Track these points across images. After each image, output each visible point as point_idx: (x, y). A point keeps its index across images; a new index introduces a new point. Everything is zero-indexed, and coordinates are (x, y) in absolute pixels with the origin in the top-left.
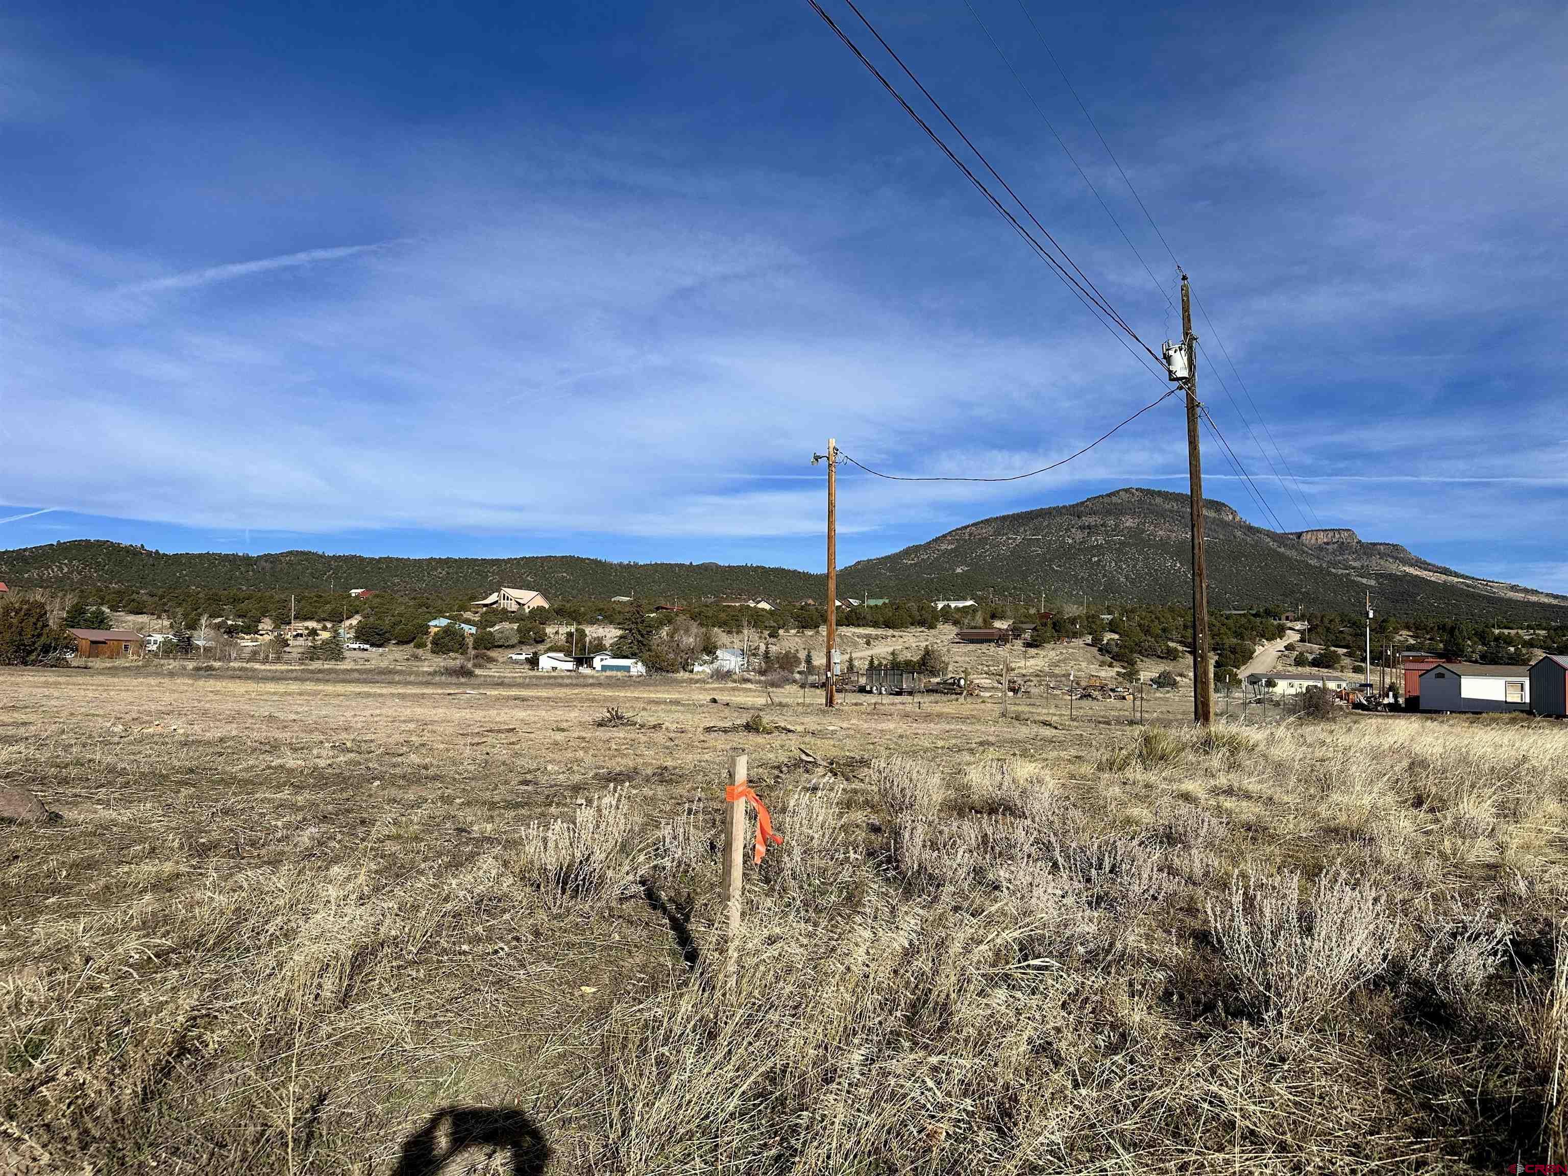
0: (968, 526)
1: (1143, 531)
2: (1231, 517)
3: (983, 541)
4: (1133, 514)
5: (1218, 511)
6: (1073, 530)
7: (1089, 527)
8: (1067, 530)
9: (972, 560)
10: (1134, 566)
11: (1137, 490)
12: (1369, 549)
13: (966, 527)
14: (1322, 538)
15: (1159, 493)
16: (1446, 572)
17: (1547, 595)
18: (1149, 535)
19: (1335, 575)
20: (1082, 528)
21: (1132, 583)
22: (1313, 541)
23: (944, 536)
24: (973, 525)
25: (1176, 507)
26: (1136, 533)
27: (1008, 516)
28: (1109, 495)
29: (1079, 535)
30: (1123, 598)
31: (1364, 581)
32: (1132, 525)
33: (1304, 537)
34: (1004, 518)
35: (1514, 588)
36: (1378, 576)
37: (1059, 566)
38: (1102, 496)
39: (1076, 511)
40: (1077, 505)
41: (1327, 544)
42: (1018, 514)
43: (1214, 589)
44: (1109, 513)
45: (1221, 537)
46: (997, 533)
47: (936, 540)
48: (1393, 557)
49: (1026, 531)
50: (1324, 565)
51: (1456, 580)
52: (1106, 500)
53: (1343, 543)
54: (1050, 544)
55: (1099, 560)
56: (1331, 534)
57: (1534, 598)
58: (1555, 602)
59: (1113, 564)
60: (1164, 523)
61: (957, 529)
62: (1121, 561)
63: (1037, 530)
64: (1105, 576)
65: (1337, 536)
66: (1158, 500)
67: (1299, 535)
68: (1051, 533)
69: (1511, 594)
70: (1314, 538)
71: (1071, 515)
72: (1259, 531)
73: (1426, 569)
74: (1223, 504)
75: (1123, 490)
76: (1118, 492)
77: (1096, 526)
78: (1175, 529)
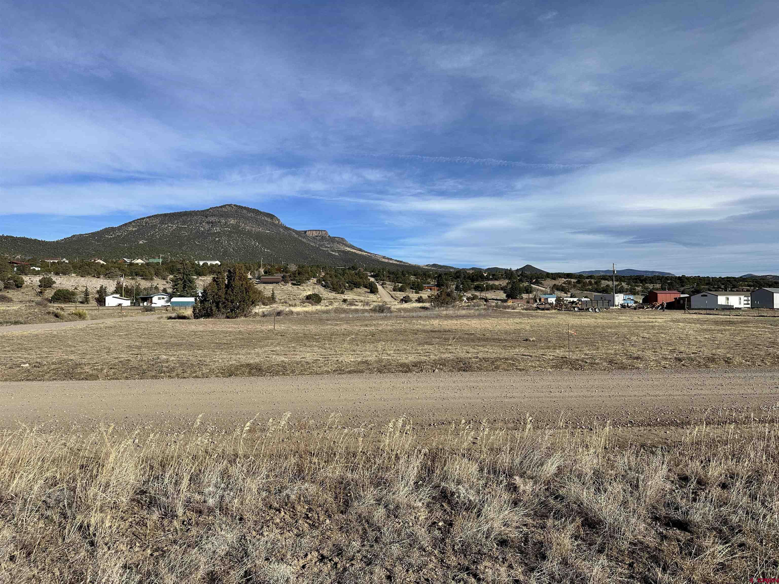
0: (145, 218)
1: (239, 226)
2: (277, 222)
3: (154, 227)
4: (234, 218)
5: (272, 219)
6: (204, 224)
7: (212, 222)
8: (200, 223)
9: (148, 237)
10: (237, 243)
11: (234, 205)
12: (332, 240)
13: (143, 219)
14: (315, 234)
15: (245, 208)
16: (361, 250)
17: (395, 260)
18: (242, 228)
19: (323, 250)
20: (208, 223)
21: (236, 252)
22: (311, 235)
23: (130, 223)
24: (148, 217)
25: (253, 216)
26: (235, 228)
27: (168, 214)
28: (221, 207)
29: (207, 227)
30: (232, 259)
31: (334, 253)
32: (234, 223)
33: (307, 233)
34: (165, 215)
35: (384, 257)
36: (339, 251)
37: (199, 242)
38: (218, 207)
39: (205, 213)
40: (205, 210)
41: (317, 236)
42: (173, 213)
43: (274, 255)
44: (222, 216)
45: (275, 231)
46: (162, 223)
47: (125, 225)
48: (342, 243)
49: (178, 223)
50: (317, 246)
51: (365, 254)
52: (220, 209)
53: (323, 236)
54: (192, 230)
55: (219, 240)
56: (318, 232)
57: (391, 262)
58: (398, 263)
59: (226, 242)
60: (249, 223)
61: (138, 219)
62: (230, 241)
63: (184, 223)
64: (222, 248)
65: (321, 233)
66: (245, 211)
67: (305, 232)
68: (192, 224)
69: (384, 260)
70: (311, 233)
71: (202, 215)
72: (289, 229)
73: (354, 249)
74: (274, 216)
75: (227, 205)
76: (225, 206)
77: (215, 222)
78: (254, 226)
